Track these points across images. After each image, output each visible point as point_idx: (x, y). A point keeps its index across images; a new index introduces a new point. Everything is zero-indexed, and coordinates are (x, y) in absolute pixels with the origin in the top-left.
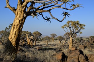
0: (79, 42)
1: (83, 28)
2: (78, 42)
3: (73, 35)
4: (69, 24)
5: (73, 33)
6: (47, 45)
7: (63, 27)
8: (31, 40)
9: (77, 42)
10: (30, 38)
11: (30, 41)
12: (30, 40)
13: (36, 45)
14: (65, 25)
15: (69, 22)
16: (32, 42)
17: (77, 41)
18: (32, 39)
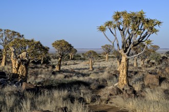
0: (159, 64)
1: (156, 31)
2: (156, 63)
3: (128, 47)
4: (117, 19)
5: (130, 43)
6: (91, 69)
7: (102, 29)
8: (22, 61)
9: (153, 63)
10: (19, 57)
11: (19, 65)
12: (17, 62)
13: (60, 71)
14: (109, 23)
15: (118, 14)
16: (22, 66)
17: (154, 61)
18: (25, 61)
